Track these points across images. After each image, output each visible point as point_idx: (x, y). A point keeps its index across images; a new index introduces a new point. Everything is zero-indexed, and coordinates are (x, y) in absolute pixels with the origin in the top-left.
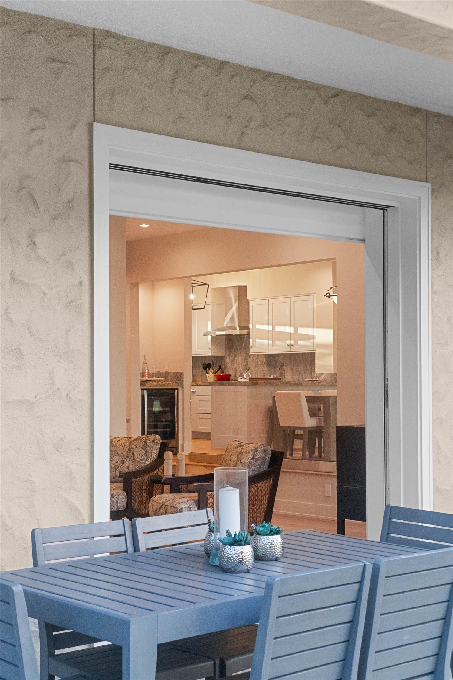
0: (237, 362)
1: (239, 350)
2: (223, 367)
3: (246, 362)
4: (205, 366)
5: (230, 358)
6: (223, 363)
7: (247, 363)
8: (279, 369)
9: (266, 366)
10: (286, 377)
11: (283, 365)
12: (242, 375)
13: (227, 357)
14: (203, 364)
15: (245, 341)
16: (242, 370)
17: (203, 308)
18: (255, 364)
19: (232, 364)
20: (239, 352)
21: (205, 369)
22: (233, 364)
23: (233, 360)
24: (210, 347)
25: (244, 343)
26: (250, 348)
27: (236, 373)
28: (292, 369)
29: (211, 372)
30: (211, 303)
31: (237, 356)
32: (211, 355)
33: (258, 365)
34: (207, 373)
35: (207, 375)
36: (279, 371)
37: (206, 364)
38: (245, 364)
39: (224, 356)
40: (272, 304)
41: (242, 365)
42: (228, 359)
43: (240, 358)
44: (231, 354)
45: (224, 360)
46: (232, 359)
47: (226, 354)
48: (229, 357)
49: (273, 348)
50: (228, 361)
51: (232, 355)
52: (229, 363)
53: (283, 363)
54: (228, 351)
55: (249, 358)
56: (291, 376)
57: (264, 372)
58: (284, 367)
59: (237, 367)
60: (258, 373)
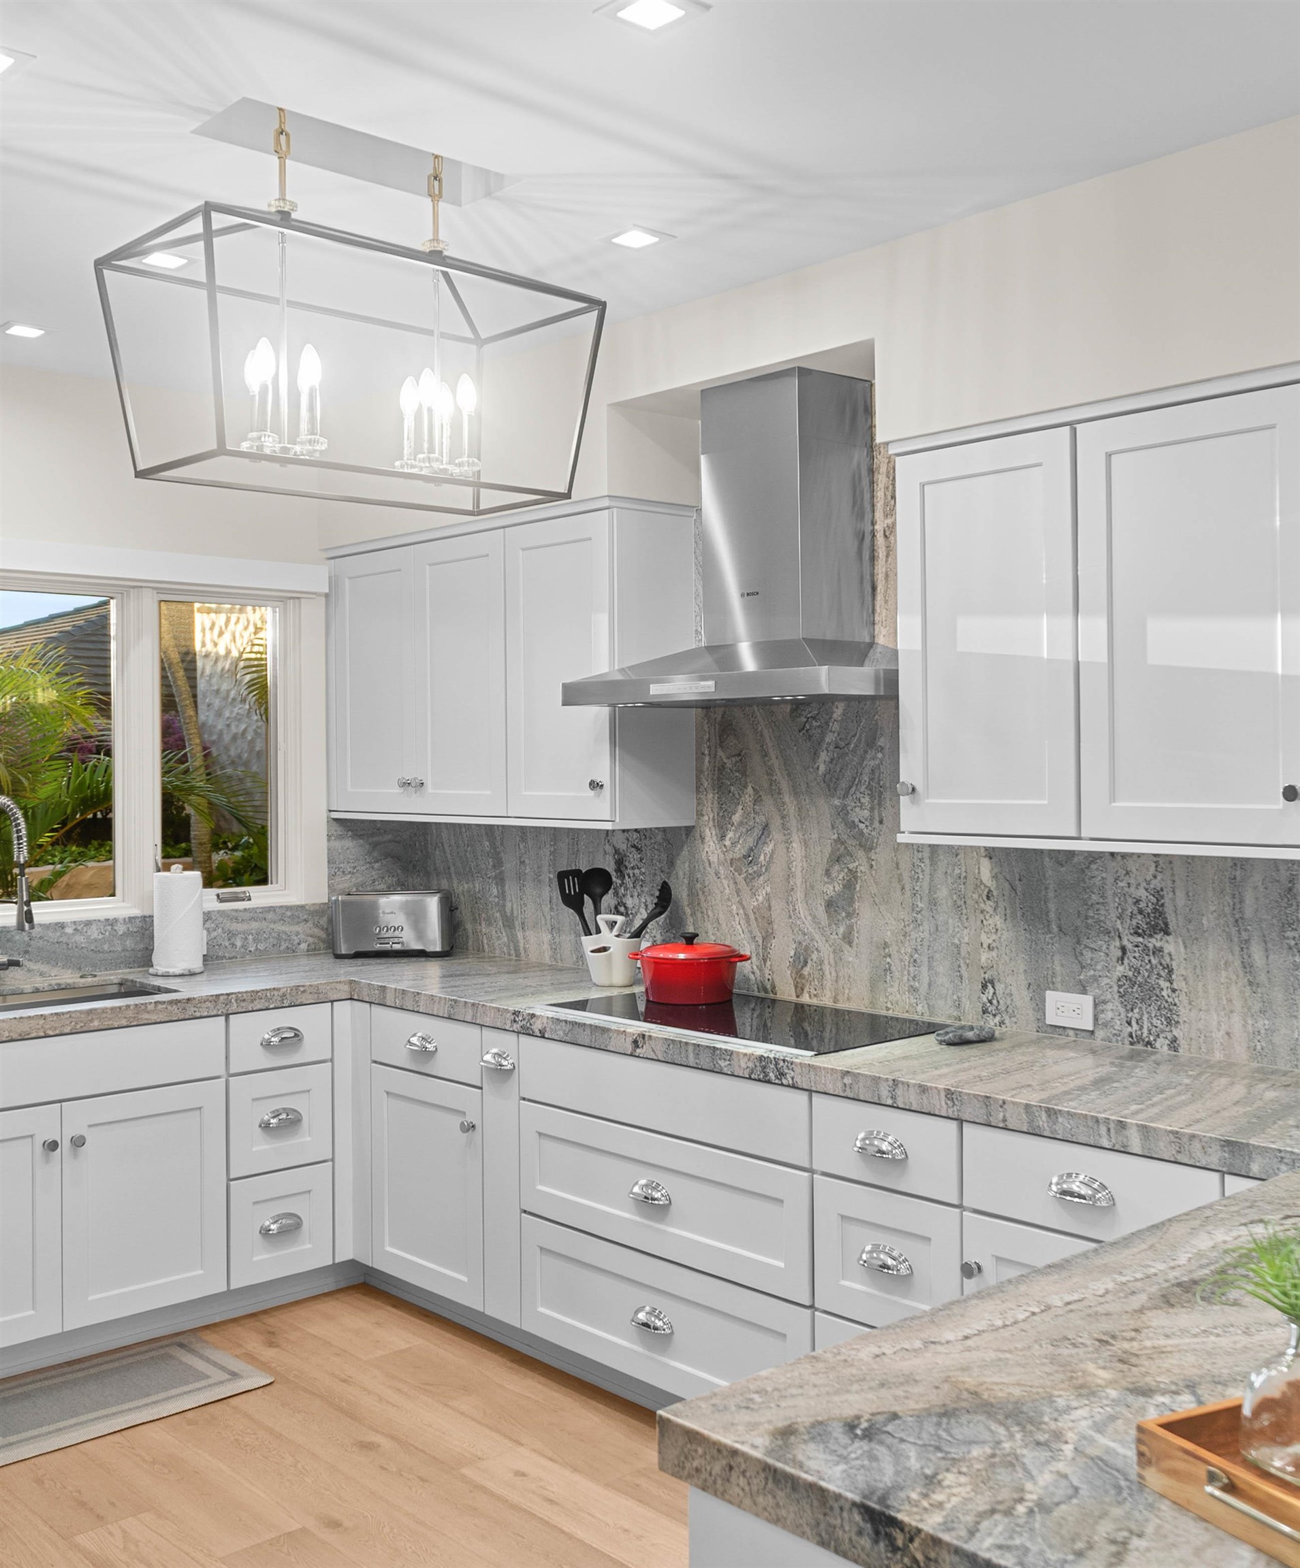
0: (778, 869)
1: (787, 798)
2: (680, 892)
3: (840, 875)
4: (572, 887)
5: (727, 843)
6: (682, 868)
7: (849, 885)
8: (1123, 949)
9: (997, 920)
10: (1184, 1012)
11: (1157, 924)
12: (814, 956)
13: (710, 834)
14: (562, 876)
15: (830, 738)
16: (809, 926)
17: (563, 489)
18: (908, 894)
19: (740, 879)
20: (791, 808)
21: (574, 903)
22: (750, 879)
23: (750, 857)
24: (604, 777)
25: (823, 756)
26: (904, 800)
27: (768, 936)
28: (1247, 967)
29: (612, 925)
30: (606, 503)
31: (777, 835)
32: (608, 826)
33: (933, 903)
34: (588, 932)
35: (589, 943)
36: (1120, 970)
37: (576, 873)
38: (832, 889)
39: (689, 830)
40: (1109, 456)
41: (809, 889)
42: (711, 849)
43: (794, 845)
44: (736, 818)
45: (685, 853)
46: (740, 850)
47: (700, 814)
48: (723, 837)
49: (1113, 804)
50: (714, 859)
51: (741, 824)
52: (722, 870)
53: (1159, 911)
54: (710, 798)
55: (861, 853)
56: (1236, 1019)
57: (984, 957)
58: (1171, 946)
59: (778, 907)
60: (931, 959)
